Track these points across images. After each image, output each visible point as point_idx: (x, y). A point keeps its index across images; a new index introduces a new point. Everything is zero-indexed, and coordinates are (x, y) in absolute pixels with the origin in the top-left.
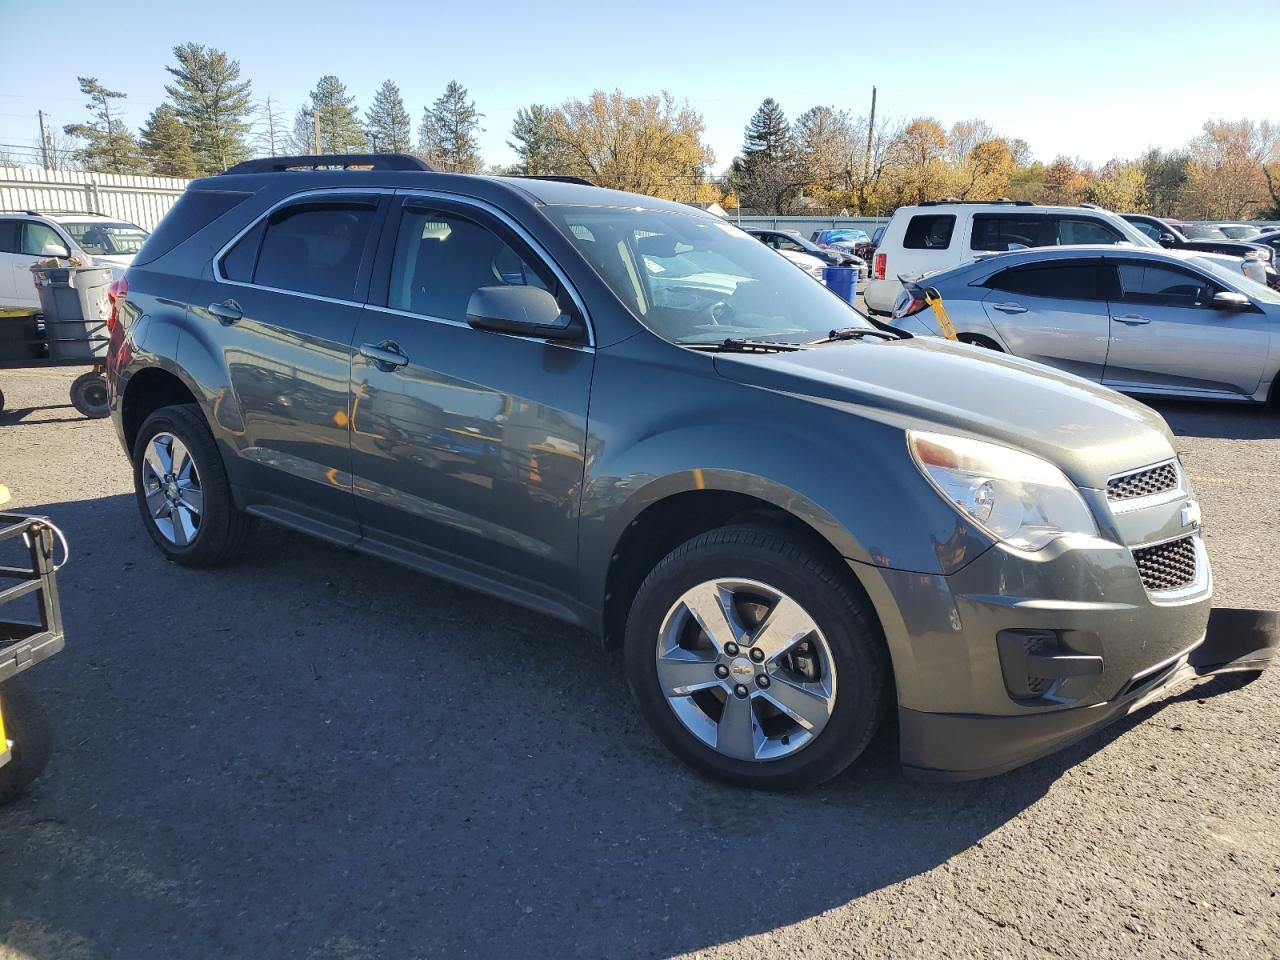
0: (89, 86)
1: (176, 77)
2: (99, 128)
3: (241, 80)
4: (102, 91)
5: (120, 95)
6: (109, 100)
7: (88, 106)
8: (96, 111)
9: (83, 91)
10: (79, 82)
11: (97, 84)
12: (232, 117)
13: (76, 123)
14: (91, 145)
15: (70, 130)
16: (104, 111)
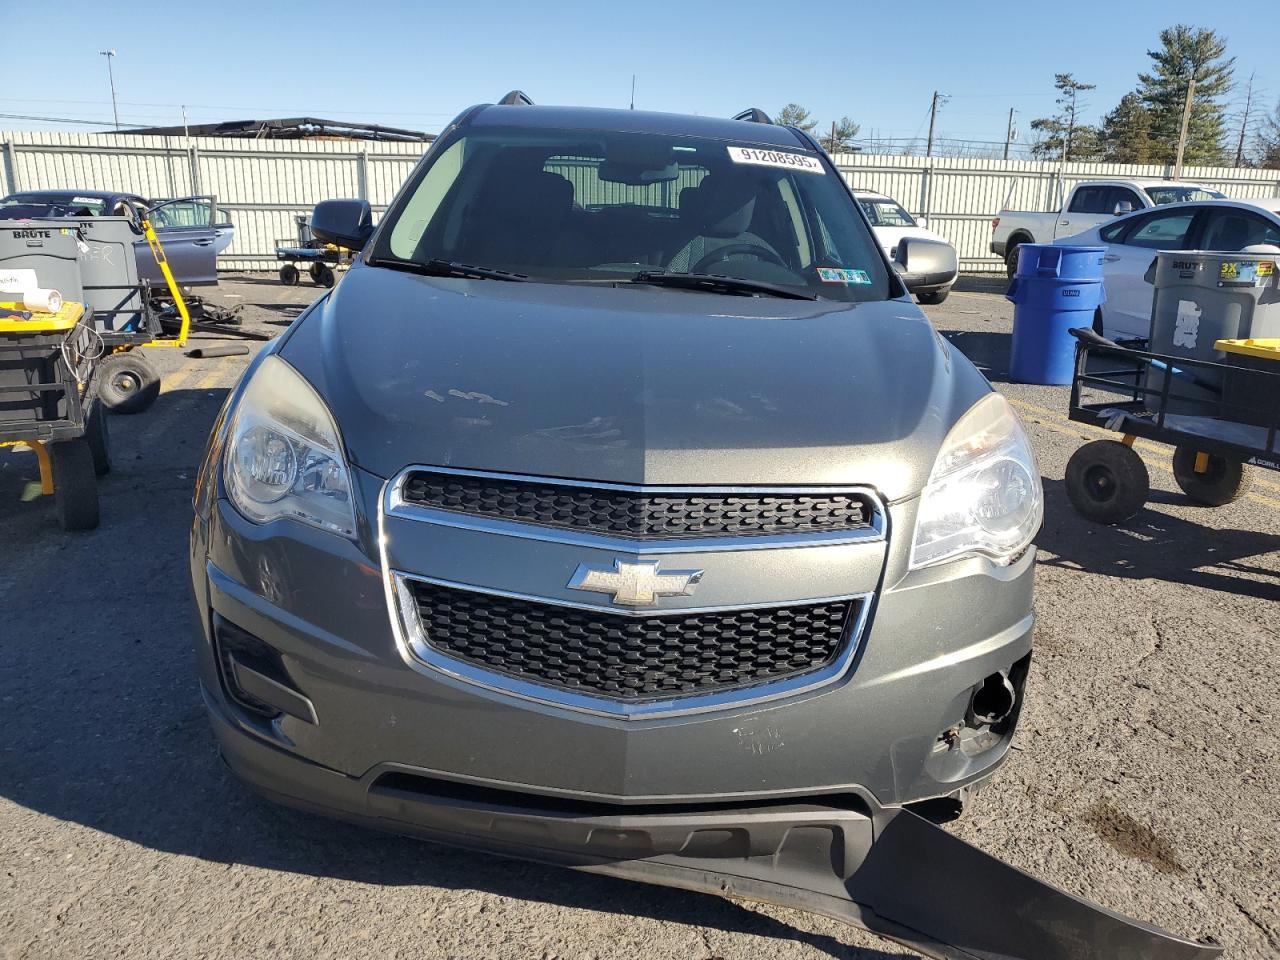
0: (1063, 81)
1: (1155, 61)
2: (1062, 121)
3: (1224, 58)
4: (1073, 86)
5: (1089, 87)
6: (1079, 93)
7: (1058, 101)
8: (1063, 105)
9: (1056, 86)
10: (1055, 78)
11: (1072, 78)
12: (1205, 98)
13: (1042, 117)
14: (1052, 138)
15: (1035, 125)
16: (1071, 104)
